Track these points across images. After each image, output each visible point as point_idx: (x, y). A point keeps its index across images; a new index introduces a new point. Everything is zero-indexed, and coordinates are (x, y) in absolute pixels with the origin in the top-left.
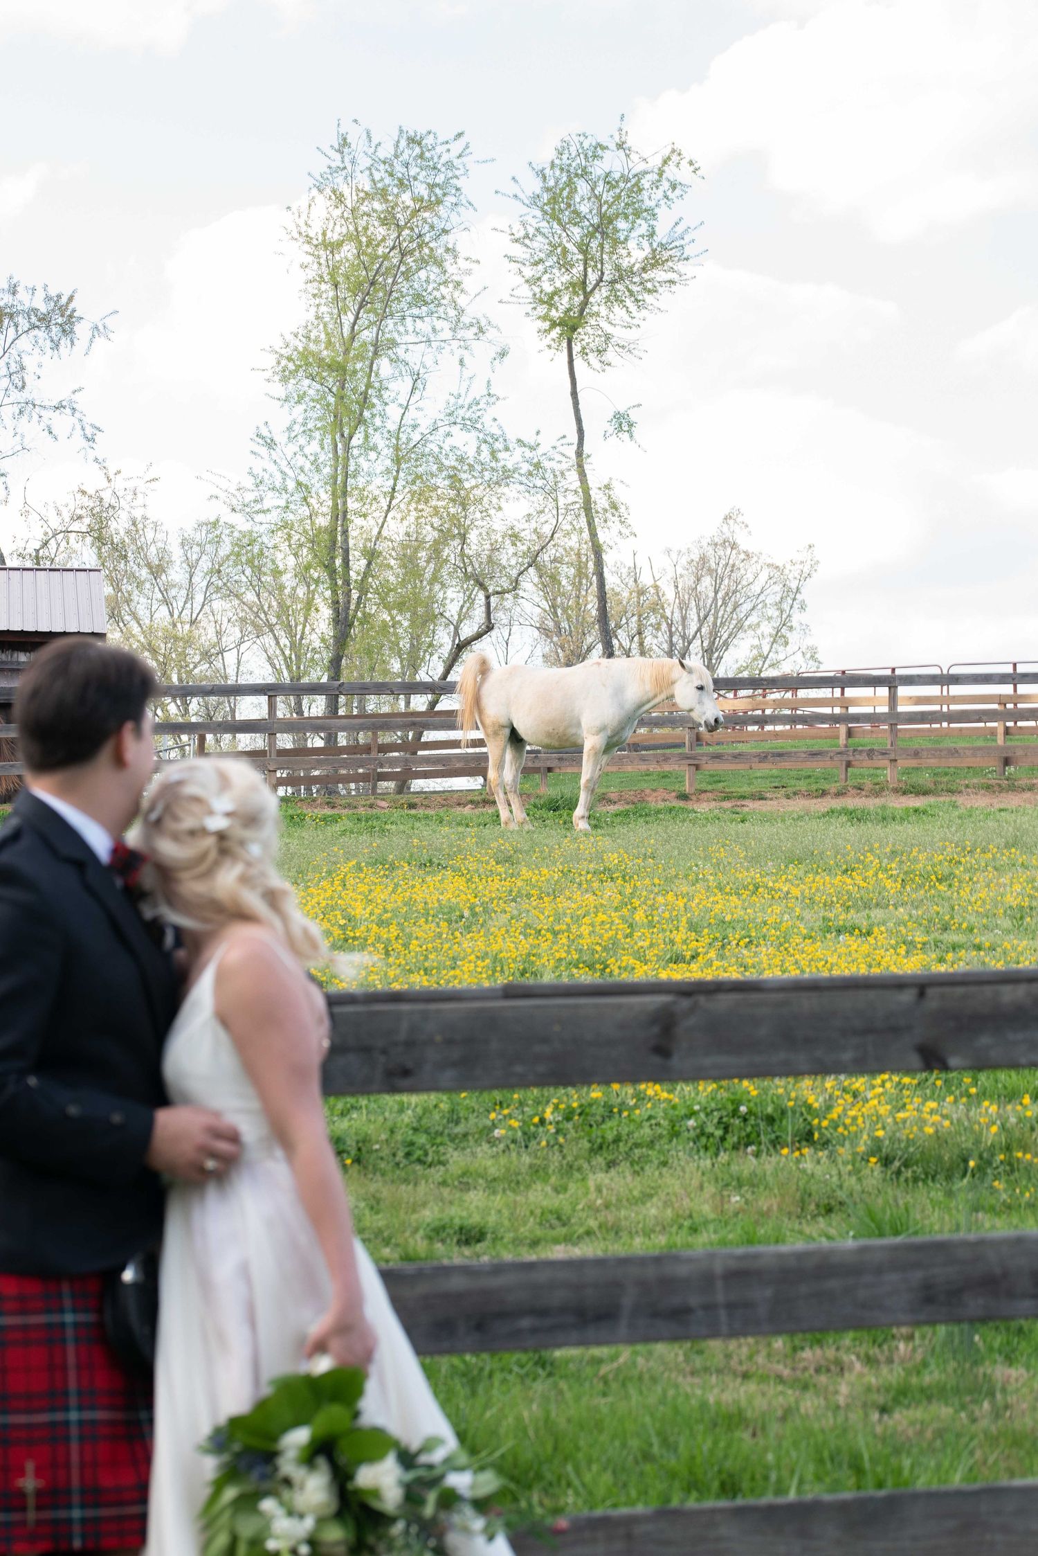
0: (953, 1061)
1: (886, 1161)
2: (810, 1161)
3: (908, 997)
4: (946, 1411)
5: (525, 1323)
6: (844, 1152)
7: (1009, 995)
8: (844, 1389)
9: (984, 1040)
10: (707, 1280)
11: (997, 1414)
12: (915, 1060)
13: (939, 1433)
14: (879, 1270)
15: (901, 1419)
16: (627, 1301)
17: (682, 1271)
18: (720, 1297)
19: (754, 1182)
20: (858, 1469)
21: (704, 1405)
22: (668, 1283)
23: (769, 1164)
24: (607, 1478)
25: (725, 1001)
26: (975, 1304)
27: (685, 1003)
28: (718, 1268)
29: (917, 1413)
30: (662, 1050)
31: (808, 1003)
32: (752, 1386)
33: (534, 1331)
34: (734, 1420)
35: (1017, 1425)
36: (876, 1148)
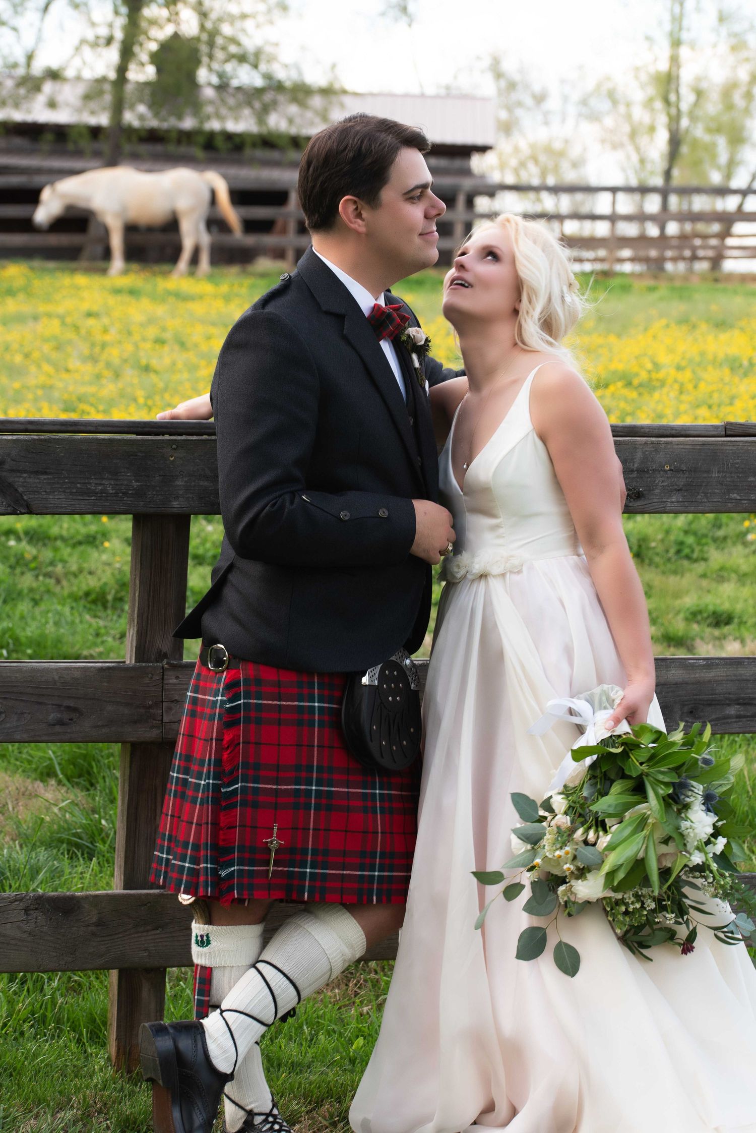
5: (732, 711)
33: (739, 717)
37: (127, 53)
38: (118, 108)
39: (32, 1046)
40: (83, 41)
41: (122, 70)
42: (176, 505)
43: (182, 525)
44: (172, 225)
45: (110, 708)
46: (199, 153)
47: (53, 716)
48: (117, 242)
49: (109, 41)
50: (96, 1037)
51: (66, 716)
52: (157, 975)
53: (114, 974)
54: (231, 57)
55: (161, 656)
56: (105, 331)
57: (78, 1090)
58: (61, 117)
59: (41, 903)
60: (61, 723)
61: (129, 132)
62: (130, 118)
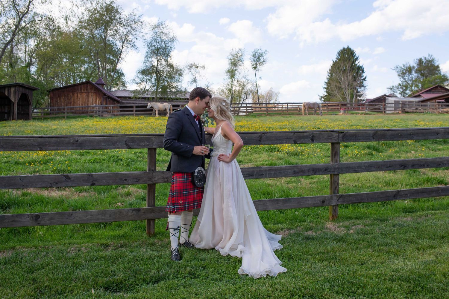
0: (298, 143)
1: (287, 154)
2: (279, 154)
3: (292, 134)
4: (295, 184)
6: (283, 153)
7: (306, 134)
8: (282, 181)
9: (302, 140)
10: (266, 170)
11: (301, 184)
12: (293, 142)
13: (294, 187)
14: (288, 170)
15: (290, 185)
16: (255, 173)
17: (262, 169)
18: (267, 173)
19: (272, 156)
20: (284, 192)
21: (266, 183)
22: (260, 171)
23: (274, 154)
24: (254, 193)
25: (268, 134)
26: (300, 174)
27: (263, 135)
28: (267, 169)
29: (291, 184)
30: (260, 141)
31: (279, 135)
32: (272, 181)
34: (269, 185)
35: (303, 186)
36: (286, 152)
37: (157, 87)
38: (157, 95)
39: (134, 232)
40: (151, 86)
41: (157, 90)
42: (154, 147)
43: (155, 149)
44: (165, 110)
45: (144, 179)
46: (167, 100)
47: (136, 180)
48: (157, 112)
49: (155, 86)
50: (144, 230)
51: (138, 180)
52: (153, 220)
53: (147, 220)
54: (172, 88)
55: (152, 170)
56: (154, 124)
57: (141, 239)
58: (149, 96)
59: (134, 210)
60: (137, 181)
61: (158, 98)
62: (158, 96)
